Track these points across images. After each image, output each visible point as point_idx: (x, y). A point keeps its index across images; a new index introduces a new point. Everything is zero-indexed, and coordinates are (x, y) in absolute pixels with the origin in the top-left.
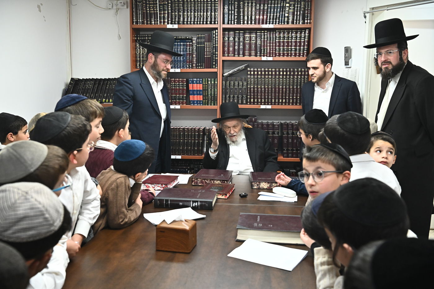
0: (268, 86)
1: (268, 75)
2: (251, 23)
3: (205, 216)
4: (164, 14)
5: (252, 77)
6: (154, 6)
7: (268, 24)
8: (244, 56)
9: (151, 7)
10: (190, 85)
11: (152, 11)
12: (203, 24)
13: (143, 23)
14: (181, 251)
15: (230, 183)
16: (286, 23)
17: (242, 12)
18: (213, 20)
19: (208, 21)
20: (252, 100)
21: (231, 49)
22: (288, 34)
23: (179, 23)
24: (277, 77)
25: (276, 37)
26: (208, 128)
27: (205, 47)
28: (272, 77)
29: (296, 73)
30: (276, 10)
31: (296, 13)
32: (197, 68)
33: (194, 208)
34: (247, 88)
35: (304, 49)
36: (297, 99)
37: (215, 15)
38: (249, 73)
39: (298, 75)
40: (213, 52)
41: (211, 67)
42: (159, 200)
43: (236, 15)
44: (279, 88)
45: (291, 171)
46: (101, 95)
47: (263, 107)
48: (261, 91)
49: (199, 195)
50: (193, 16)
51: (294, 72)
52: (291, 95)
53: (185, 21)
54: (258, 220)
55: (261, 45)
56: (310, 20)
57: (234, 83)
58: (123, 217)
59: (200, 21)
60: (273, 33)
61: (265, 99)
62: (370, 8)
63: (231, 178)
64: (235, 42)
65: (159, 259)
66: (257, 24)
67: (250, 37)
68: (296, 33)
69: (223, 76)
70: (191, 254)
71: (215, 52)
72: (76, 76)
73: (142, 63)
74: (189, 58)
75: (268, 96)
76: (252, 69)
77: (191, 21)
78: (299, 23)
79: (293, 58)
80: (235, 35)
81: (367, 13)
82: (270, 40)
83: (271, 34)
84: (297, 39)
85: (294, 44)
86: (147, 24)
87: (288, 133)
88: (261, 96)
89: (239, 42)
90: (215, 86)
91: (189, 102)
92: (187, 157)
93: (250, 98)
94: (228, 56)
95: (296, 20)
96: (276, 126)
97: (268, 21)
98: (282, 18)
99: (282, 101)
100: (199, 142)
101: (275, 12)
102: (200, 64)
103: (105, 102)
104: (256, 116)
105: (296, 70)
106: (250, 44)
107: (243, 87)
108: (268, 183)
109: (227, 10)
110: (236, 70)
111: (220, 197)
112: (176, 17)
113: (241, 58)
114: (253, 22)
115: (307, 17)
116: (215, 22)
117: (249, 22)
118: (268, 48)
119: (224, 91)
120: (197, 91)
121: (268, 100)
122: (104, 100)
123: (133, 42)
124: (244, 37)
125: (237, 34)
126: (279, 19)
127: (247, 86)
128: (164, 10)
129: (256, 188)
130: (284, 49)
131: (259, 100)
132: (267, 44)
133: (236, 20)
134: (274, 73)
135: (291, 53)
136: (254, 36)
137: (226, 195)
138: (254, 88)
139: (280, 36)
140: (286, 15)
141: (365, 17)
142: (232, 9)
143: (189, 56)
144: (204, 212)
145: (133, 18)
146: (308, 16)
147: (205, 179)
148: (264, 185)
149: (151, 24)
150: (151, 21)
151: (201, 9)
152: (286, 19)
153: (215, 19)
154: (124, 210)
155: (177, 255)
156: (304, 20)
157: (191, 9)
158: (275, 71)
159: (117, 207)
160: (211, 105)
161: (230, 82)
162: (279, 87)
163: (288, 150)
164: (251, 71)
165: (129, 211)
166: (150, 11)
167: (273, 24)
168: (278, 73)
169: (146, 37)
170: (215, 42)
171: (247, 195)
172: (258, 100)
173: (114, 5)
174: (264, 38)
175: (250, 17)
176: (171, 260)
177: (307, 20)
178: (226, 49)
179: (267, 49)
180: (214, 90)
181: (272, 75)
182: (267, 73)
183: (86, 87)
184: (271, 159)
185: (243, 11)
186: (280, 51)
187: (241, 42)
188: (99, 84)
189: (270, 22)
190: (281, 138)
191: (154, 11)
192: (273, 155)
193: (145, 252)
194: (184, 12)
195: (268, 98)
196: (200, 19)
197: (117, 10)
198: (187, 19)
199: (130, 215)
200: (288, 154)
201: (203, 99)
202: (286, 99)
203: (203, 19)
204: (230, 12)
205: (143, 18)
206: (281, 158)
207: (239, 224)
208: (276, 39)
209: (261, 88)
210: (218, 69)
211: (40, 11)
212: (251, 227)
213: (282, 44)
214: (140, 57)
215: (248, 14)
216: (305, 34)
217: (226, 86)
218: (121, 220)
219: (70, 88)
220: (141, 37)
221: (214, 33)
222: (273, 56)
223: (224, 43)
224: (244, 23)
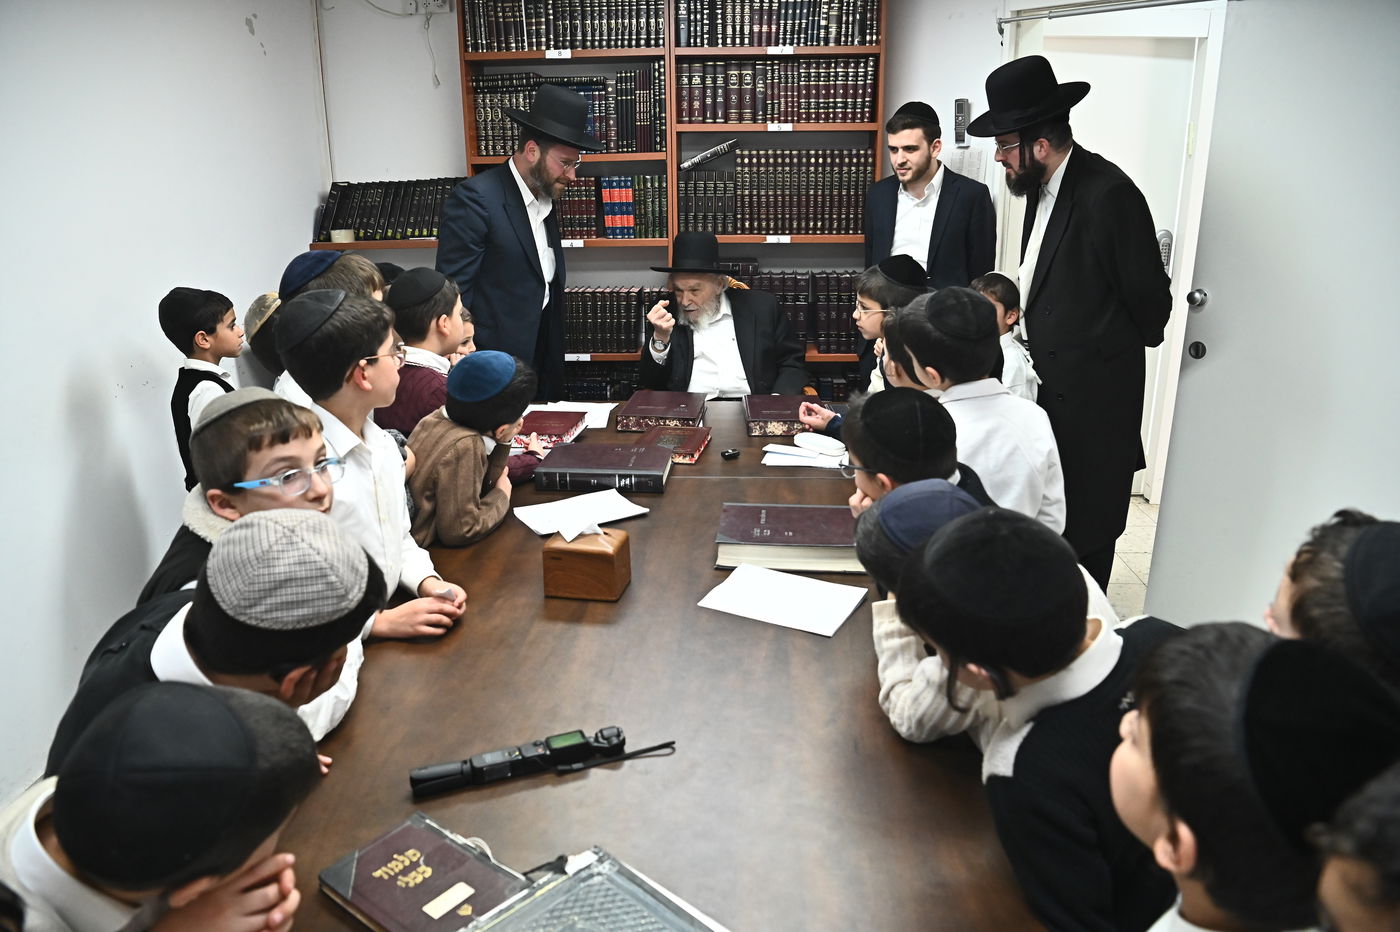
0: (783, 192)
1: (783, 164)
2: (742, 43)
3: (646, 510)
4: (538, 24)
5: (746, 169)
6: (513, 7)
7: (781, 45)
8: (726, 122)
9: (508, 9)
10: (605, 193)
11: (510, 17)
12: (630, 46)
13: (489, 47)
14: (598, 598)
15: (701, 425)
16: (822, 43)
17: (720, 16)
18: (653, 37)
19: (641, 39)
20: (747, 224)
21: (697, 104)
22: (828, 67)
23: (573, 47)
24: (804, 169)
25: (799, 74)
26: (648, 290)
27: (636, 102)
28: (791, 170)
29: (847, 160)
30: (798, 11)
31: (844, 18)
32: (618, 152)
33: (623, 491)
34: (736, 196)
35: (864, 102)
36: (848, 219)
37: (657, 23)
38: (739, 160)
39: (850, 164)
40: (655, 112)
41: (651, 149)
42: (545, 474)
43: (706, 24)
44: (808, 196)
45: (835, 381)
46: (402, 219)
47: (771, 239)
48: (768, 202)
49: (632, 461)
50: (605, 28)
51: (842, 157)
52: (835, 210)
53: (587, 40)
54: (763, 521)
55: (765, 93)
56: (877, 34)
57: (705, 184)
58: (471, 521)
59: (623, 40)
60: (793, 67)
61: (776, 220)
62: (1012, 12)
63: (703, 412)
64: (704, 88)
65: (552, 616)
66: (756, 45)
67: (741, 75)
68: (846, 66)
69: (679, 169)
70: (619, 602)
71: (660, 112)
72: (341, 178)
73: (491, 143)
74: (600, 127)
75: (783, 214)
76: (746, 153)
77: (601, 41)
78: (853, 42)
79: (838, 126)
80: (704, 72)
81: (1006, 22)
82: (787, 82)
83: (789, 68)
84: (847, 80)
85: (841, 91)
86: (499, 49)
87: (828, 299)
88: (767, 214)
89: (715, 89)
90: (662, 192)
91: (602, 232)
92: (602, 356)
93: (743, 220)
94: (690, 122)
95: (846, 36)
96: (802, 283)
97: (781, 36)
98: (813, 30)
99: (815, 224)
100: (628, 323)
101: (798, 17)
102: (625, 142)
103: (413, 236)
104: (755, 260)
105: (845, 152)
106: (740, 93)
107: (725, 193)
108: (785, 422)
109: (684, 12)
110: (708, 153)
111: (679, 460)
112: (565, 29)
113: (720, 127)
114: (746, 41)
115: (872, 29)
116: (657, 40)
117: (738, 41)
118: (782, 100)
119: (684, 206)
120: (622, 204)
121: (783, 224)
122: (410, 230)
123: (468, 93)
124: (727, 75)
125: (709, 69)
126: (806, 33)
127: (736, 192)
128: (538, 15)
129: (757, 434)
130: (818, 103)
131: (764, 224)
132: (779, 92)
133: (706, 36)
134: (795, 160)
135: (835, 113)
136: (750, 72)
137: (693, 456)
138: (751, 196)
139: (809, 73)
140: (823, 23)
141: (1001, 31)
142: (696, 8)
143: (600, 124)
144: (644, 500)
145: (465, 36)
146: (872, 25)
147: (644, 418)
148: (775, 428)
149: (508, 48)
150: (508, 43)
151: (623, 10)
152: (822, 31)
153: (657, 33)
154: (471, 506)
155: (591, 606)
156: (863, 34)
157: (601, 11)
158: (799, 157)
159: (456, 500)
160: (654, 237)
161: (695, 184)
162: (808, 192)
163: (828, 336)
164: (742, 157)
165: (484, 507)
166: (504, 17)
167: (791, 44)
168: (804, 160)
169: (497, 80)
170: (660, 89)
171: (738, 454)
172: (760, 225)
173: (420, 5)
174: (773, 78)
175: (738, 28)
176: (577, 618)
177: (871, 34)
178: (685, 105)
179: (779, 104)
180: (660, 202)
181: (791, 164)
182: (780, 160)
183: (366, 202)
184: (790, 361)
185: (721, 14)
186: (809, 108)
187: (720, 87)
188: (396, 195)
189: (785, 39)
190: (812, 309)
191: (514, 17)
192: (797, 351)
193: (522, 600)
194: (584, 19)
195: (783, 219)
196: (623, 34)
197: (428, 18)
198: (593, 35)
199: (485, 517)
200: (828, 344)
201: (636, 224)
202: (823, 219)
203: (630, 34)
204: (692, 17)
205: (489, 36)
206: (813, 355)
207: (721, 533)
208: (799, 80)
209: (768, 196)
210: (668, 154)
211: (252, 32)
212: (746, 538)
213: (814, 92)
214: (485, 129)
215: (734, 21)
216: (866, 67)
217: (686, 193)
218: (466, 529)
219: (331, 205)
220: (487, 81)
221: (657, 67)
222: (792, 121)
223: (679, 90)
224: (724, 44)
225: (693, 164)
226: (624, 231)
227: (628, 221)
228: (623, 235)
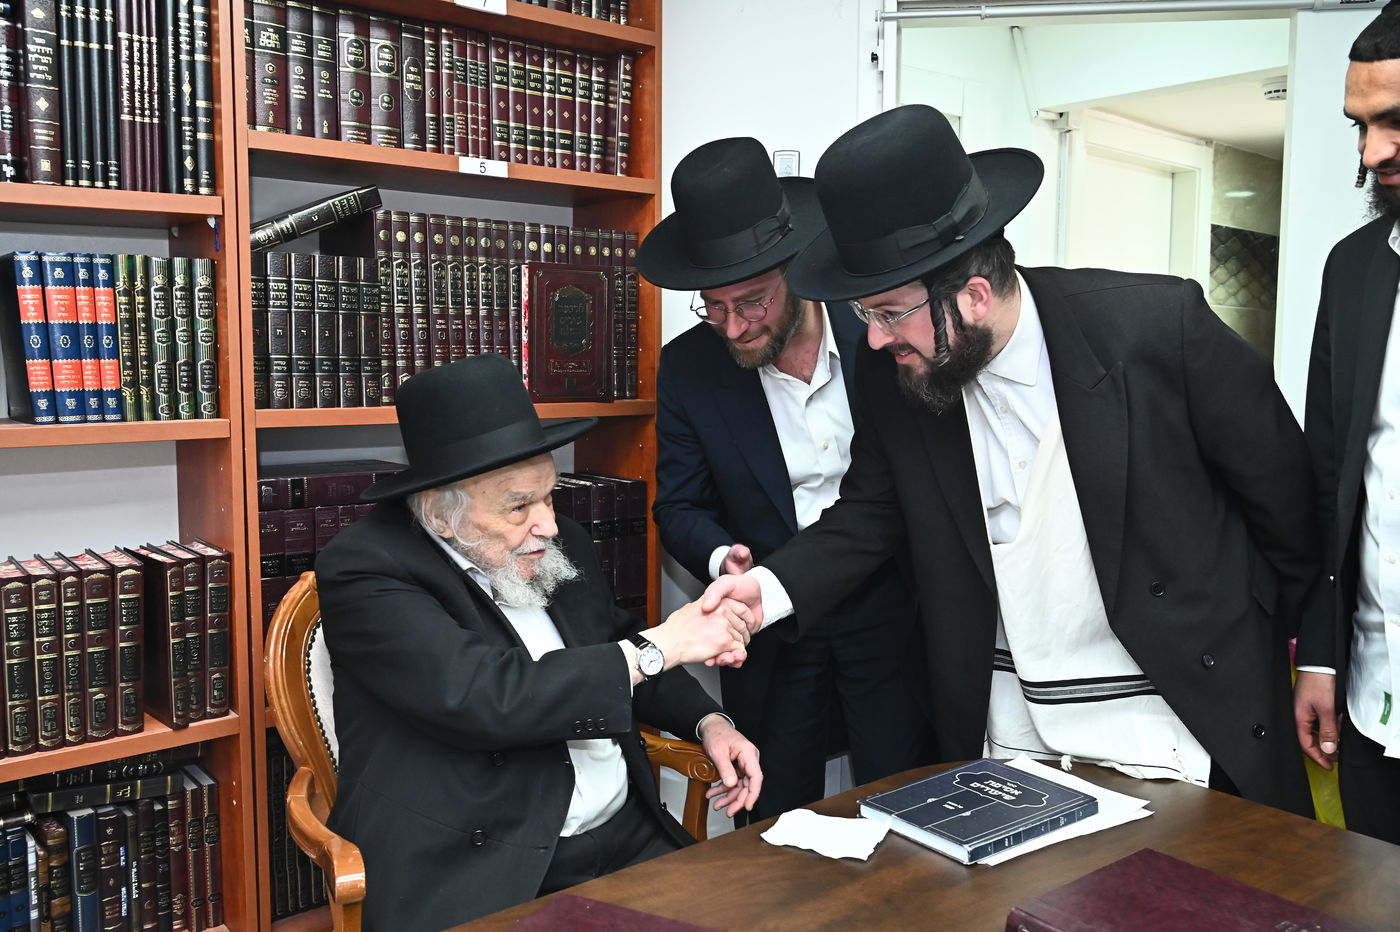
5: (400, 256)
10: (29, 296)
21: (271, 96)
22: (541, 61)
25: (490, 66)
27: (117, 61)
32: (60, 183)
40: (180, 93)
55: (422, 96)
56: (627, 13)
57: (314, 284)
64: (285, 62)
67: (369, 47)
68: (573, 66)
81: (888, 19)
82: (466, 79)
83: (469, 50)
89: (312, 67)
90: (199, 300)
91: (25, 405)
95: (579, 6)
102: (83, 165)
107: (360, 308)
115: (618, 3)
118: (459, 115)
124: (339, 40)
125: (298, 20)
127: (379, 307)
130: (523, 132)
132: (452, 97)
135: (555, 157)
136: (391, 44)
138: (412, 317)
139: (508, 68)
156: (606, 9)
161: (290, 283)
170: (194, 37)
174: (437, 65)
177: (617, 13)
179: (453, 122)
180: (194, 324)
186: (510, 140)
187: (325, 66)
201: (122, 384)
208: (489, 78)
209: (448, 319)
210: (227, 203)
213: (518, 107)
216: (607, 73)
217: (267, 306)
225: (277, 234)
226: (85, 404)
227: (109, 374)
228: (82, 410)
